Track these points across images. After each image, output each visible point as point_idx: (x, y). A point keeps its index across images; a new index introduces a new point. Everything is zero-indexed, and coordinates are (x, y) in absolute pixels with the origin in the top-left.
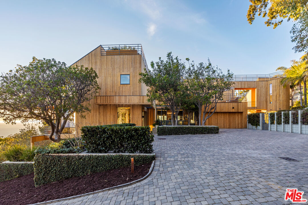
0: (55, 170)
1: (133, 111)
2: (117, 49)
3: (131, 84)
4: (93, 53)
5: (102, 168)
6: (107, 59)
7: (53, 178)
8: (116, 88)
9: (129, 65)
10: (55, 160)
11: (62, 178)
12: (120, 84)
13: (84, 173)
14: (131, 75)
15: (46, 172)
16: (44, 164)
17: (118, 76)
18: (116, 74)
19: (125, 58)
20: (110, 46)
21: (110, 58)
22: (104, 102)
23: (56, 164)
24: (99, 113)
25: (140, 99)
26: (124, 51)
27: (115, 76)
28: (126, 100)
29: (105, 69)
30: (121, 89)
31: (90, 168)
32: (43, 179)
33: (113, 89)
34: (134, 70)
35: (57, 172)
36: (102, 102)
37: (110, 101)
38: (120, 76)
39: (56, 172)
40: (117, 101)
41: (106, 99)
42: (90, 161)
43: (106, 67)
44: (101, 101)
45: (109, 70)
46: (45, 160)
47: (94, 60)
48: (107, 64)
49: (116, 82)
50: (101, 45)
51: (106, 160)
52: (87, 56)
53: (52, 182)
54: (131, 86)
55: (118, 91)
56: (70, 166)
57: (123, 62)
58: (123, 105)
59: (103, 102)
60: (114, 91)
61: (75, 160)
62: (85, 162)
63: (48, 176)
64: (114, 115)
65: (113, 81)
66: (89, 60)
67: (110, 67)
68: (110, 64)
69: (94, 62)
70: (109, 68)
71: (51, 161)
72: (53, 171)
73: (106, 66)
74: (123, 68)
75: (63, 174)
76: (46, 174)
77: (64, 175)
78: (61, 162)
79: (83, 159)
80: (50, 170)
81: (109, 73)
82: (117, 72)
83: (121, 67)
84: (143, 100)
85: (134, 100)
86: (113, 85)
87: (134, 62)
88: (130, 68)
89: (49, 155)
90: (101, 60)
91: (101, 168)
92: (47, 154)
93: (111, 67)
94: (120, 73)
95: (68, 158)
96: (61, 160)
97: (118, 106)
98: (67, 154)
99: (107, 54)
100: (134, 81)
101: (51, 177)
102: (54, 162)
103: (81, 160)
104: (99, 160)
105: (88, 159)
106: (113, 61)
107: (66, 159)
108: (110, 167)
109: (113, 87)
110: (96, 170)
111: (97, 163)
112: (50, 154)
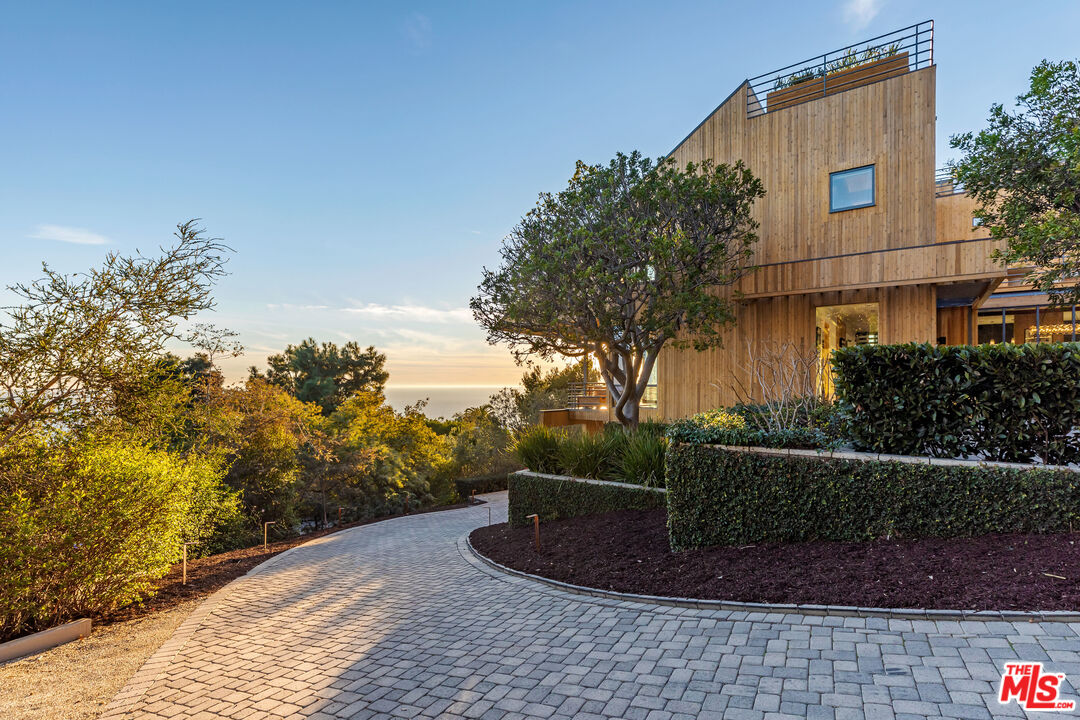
0: (742, 503)
1: (889, 316)
2: (810, 77)
3: (881, 203)
4: (718, 116)
5: (957, 520)
6: (771, 126)
7: (735, 529)
8: (812, 230)
9: (874, 126)
10: (740, 470)
11: (767, 537)
12: (827, 211)
13: (864, 531)
14: (881, 168)
15: (711, 506)
16: (702, 478)
17: (819, 182)
18: (812, 176)
19: (851, 102)
20: (781, 74)
21: (785, 120)
22: (770, 288)
23: (743, 482)
24: (742, 332)
25: (941, 260)
26: (844, 74)
27: (804, 183)
28: (867, 272)
29: (765, 167)
30: (834, 233)
31: (895, 514)
32: (699, 528)
33: (799, 235)
34: (896, 141)
35: (749, 511)
36: (761, 288)
37: (793, 281)
38: (828, 178)
39: (744, 512)
40: (824, 278)
41: (780, 274)
42: (894, 486)
43: (767, 158)
44: (756, 284)
45: (780, 166)
46: (705, 463)
47: (722, 143)
48: (771, 145)
49: (809, 207)
50: (747, 81)
51: (979, 489)
52: (695, 134)
53: (729, 544)
54: (881, 210)
55: (819, 240)
56: (799, 496)
57: (844, 120)
58: (840, 292)
59: (766, 288)
60: (803, 246)
61: (822, 475)
62: (866, 486)
63: (716, 520)
64: (802, 339)
65: (796, 204)
66: (704, 147)
67: (785, 154)
68: (785, 142)
69: (722, 148)
70: (779, 158)
71: (725, 471)
72: (733, 507)
73: (767, 156)
74: (843, 143)
75: (773, 523)
76: (710, 515)
77: (777, 528)
78: (763, 477)
79: (858, 474)
80: (725, 502)
81: (779, 178)
82: (813, 167)
83: (834, 142)
84: (958, 261)
85: (907, 267)
86: (796, 224)
87: (898, 109)
88: (873, 137)
89: (714, 450)
90: (749, 136)
91: (952, 518)
92: (708, 446)
93: (790, 150)
94: (827, 167)
95: (793, 465)
96: (765, 469)
97: (818, 301)
98: (785, 452)
99: (772, 108)
100: (897, 186)
101: (726, 526)
102: (740, 473)
103: (852, 478)
104: (939, 485)
105: (881, 474)
106: (796, 127)
107: (785, 466)
108: (1001, 520)
109: (797, 227)
110: (924, 525)
111: (926, 496)
112: (717, 446)
